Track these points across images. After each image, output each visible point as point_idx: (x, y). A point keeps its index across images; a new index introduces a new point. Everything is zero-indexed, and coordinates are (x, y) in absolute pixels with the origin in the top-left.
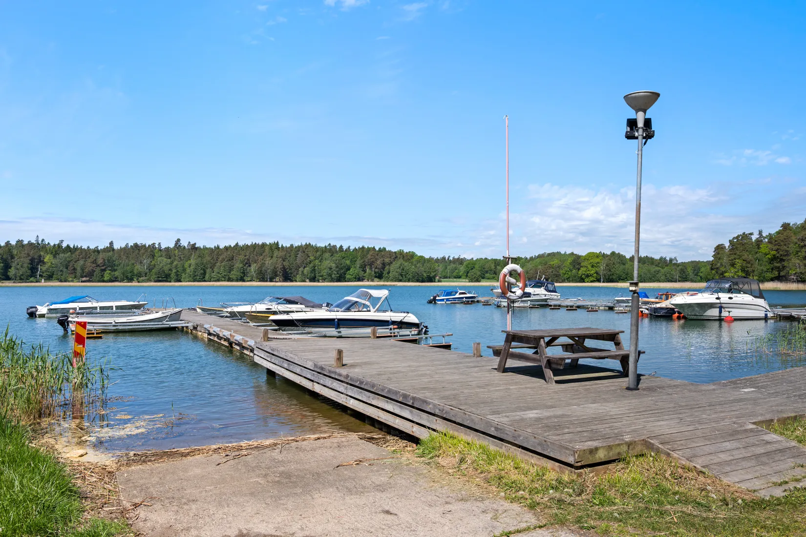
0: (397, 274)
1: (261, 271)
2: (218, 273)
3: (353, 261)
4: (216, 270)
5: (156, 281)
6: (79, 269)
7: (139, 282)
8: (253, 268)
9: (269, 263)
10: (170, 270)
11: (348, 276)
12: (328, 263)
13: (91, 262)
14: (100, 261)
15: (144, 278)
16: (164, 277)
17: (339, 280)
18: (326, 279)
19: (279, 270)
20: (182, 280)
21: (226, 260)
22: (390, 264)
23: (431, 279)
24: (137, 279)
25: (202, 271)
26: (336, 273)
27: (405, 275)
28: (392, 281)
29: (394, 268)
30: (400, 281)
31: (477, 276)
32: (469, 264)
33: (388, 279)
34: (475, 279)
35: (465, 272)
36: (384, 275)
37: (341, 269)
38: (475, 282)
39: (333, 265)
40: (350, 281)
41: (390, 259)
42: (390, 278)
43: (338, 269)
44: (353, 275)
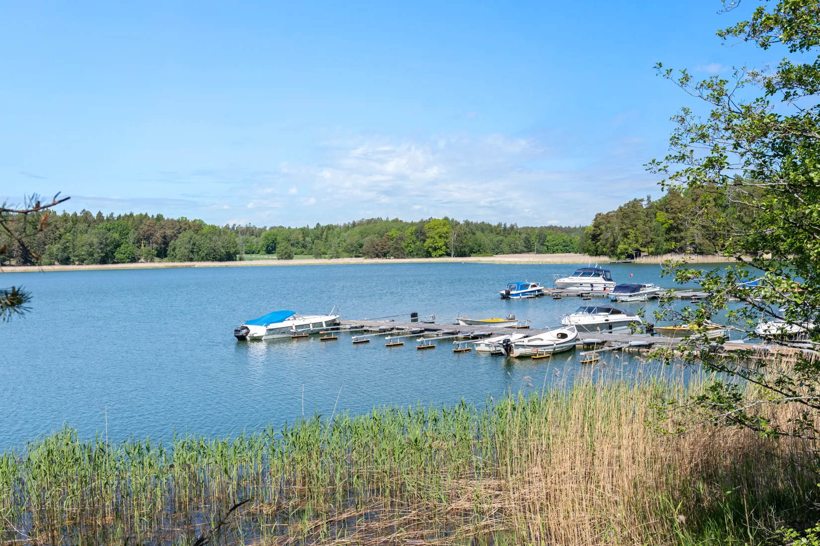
0: (186, 251)
3: (124, 234)
11: (118, 256)
12: (91, 238)
17: (103, 261)
18: (85, 259)
19: (15, 247)
22: (175, 237)
23: (230, 257)
26: (100, 251)
27: (198, 252)
28: (180, 260)
29: (181, 243)
30: (191, 260)
31: (289, 252)
32: (269, 235)
33: (174, 258)
34: (286, 256)
35: (263, 245)
36: (168, 252)
37: (107, 245)
38: (286, 258)
39: (95, 240)
40: (122, 261)
41: (172, 231)
42: (178, 257)
43: (102, 246)
44: (124, 254)
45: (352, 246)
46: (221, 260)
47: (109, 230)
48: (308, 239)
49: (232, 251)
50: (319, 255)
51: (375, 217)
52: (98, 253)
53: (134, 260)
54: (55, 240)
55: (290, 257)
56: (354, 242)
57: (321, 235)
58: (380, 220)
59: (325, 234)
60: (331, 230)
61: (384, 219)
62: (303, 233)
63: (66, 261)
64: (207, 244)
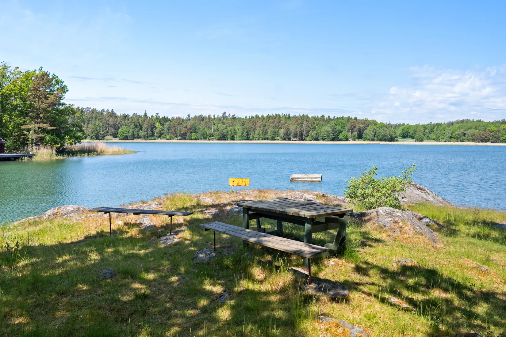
0: (372, 135)
1: (287, 133)
2: (259, 134)
3: (343, 127)
4: (257, 132)
5: (219, 140)
6: (178, 131)
7: (209, 140)
8: (282, 131)
9: (293, 128)
10: (227, 132)
11: (340, 137)
12: (327, 129)
13: (184, 127)
14: (189, 127)
15: (211, 138)
16: (223, 137)
17: (333, 140)
18: (325, 139)
19: (298, 132)
20: (235, 139)
21: (262, 126)
22: (365, 128)
23: (392, 140)
24: (209, 138)
25: (246, 133)
26: (332, 135)
27: (377, 136)
28: (369, 140)
29: (368, 132)
30: (374, 140)
31: (422, 137)
32: (405, 128)
33: (365, 139)
34: (420, 140)
35: (401, 134)
36: (363, 136)
37: (335, 132)
39: (330, 130)
40: (341, 140)
41: (363, 125)
42: (368, 139)
43: (333, 132)
44: (343, 136)
45: (459, 135)
46: (389, 141)
47: (336, 124)
48: (427, 131)
49: (394, 136)
50: (437, 140)
52: (331, 136)
53: (347, 140)
54: (313, 129)
55: (422, 140)
56: (460, 133)
57: (434, 128)
58: (468, 121)
59: (436, 128)
60: (440, 126)
61: (471, 120)
62: (424, 128)
63: (317, 139)
64: (381, 132)
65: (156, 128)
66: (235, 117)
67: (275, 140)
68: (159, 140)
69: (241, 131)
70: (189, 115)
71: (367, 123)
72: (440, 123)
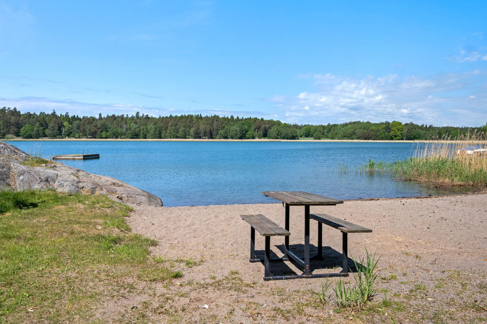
0: (276, 134)
1: (197, 132)
2: (170, 133)
3: (250, 126)
4: (168, 131)
5: (131, 138)
6: (87, 130)
7: (121, 138)
8: (192, 131)
9: (202, 127)
10: (139, 131)
11: (247, 136)
12: (236, 128)
13: (94, 126)
14: (99, 126)
15: (123, 136)
16: (136, 136)
17: (241, 138)
18: (234, 137)
19: (208, 131)
20: (147, 137)
21: (173, 125)
22: (270, 128)
23: (293, 138)
24: (120, 137)
25: (159, 132)
26: (240, 133)
27: (280, 135)
28: (273, 138)
29: (273, 131)
30: (277, 138)
31: (319, 136)
32: (307, 128)
33: (270, 138)
34: (318, 138)
35: (304, 133)
36: (268, 135)
37: (243, 131)
38: (318, 139)
39: (238, 129)
40: (248, 138)
41: (269, 125)
42: (272, 137)
43: (241, 131)
44: (250, 135)
45: (349, 134)
46: (290, 139)
47: (243, 124)
48: (325, 131)
49: (295, 135)
50: (333, 138)
51: (357, 121)
52: (239, 134)
53: (254, 138)
54: (222, 128)
55: (320, 139)
56: (351, 132)
57: (331, 129)
58: (359, 122)
59: (333, 128)
60: (336, 127)
61: (362, 121)
62: (323, 128)
63: (226, 138)
64: (284, 131)
65: (64, 127)
66: (149, 116)
67: (186, 138)
68: (67, 139)
69: (153, 130)
70: (100, 115)
71: (272, 123)
72: (336, 124)
